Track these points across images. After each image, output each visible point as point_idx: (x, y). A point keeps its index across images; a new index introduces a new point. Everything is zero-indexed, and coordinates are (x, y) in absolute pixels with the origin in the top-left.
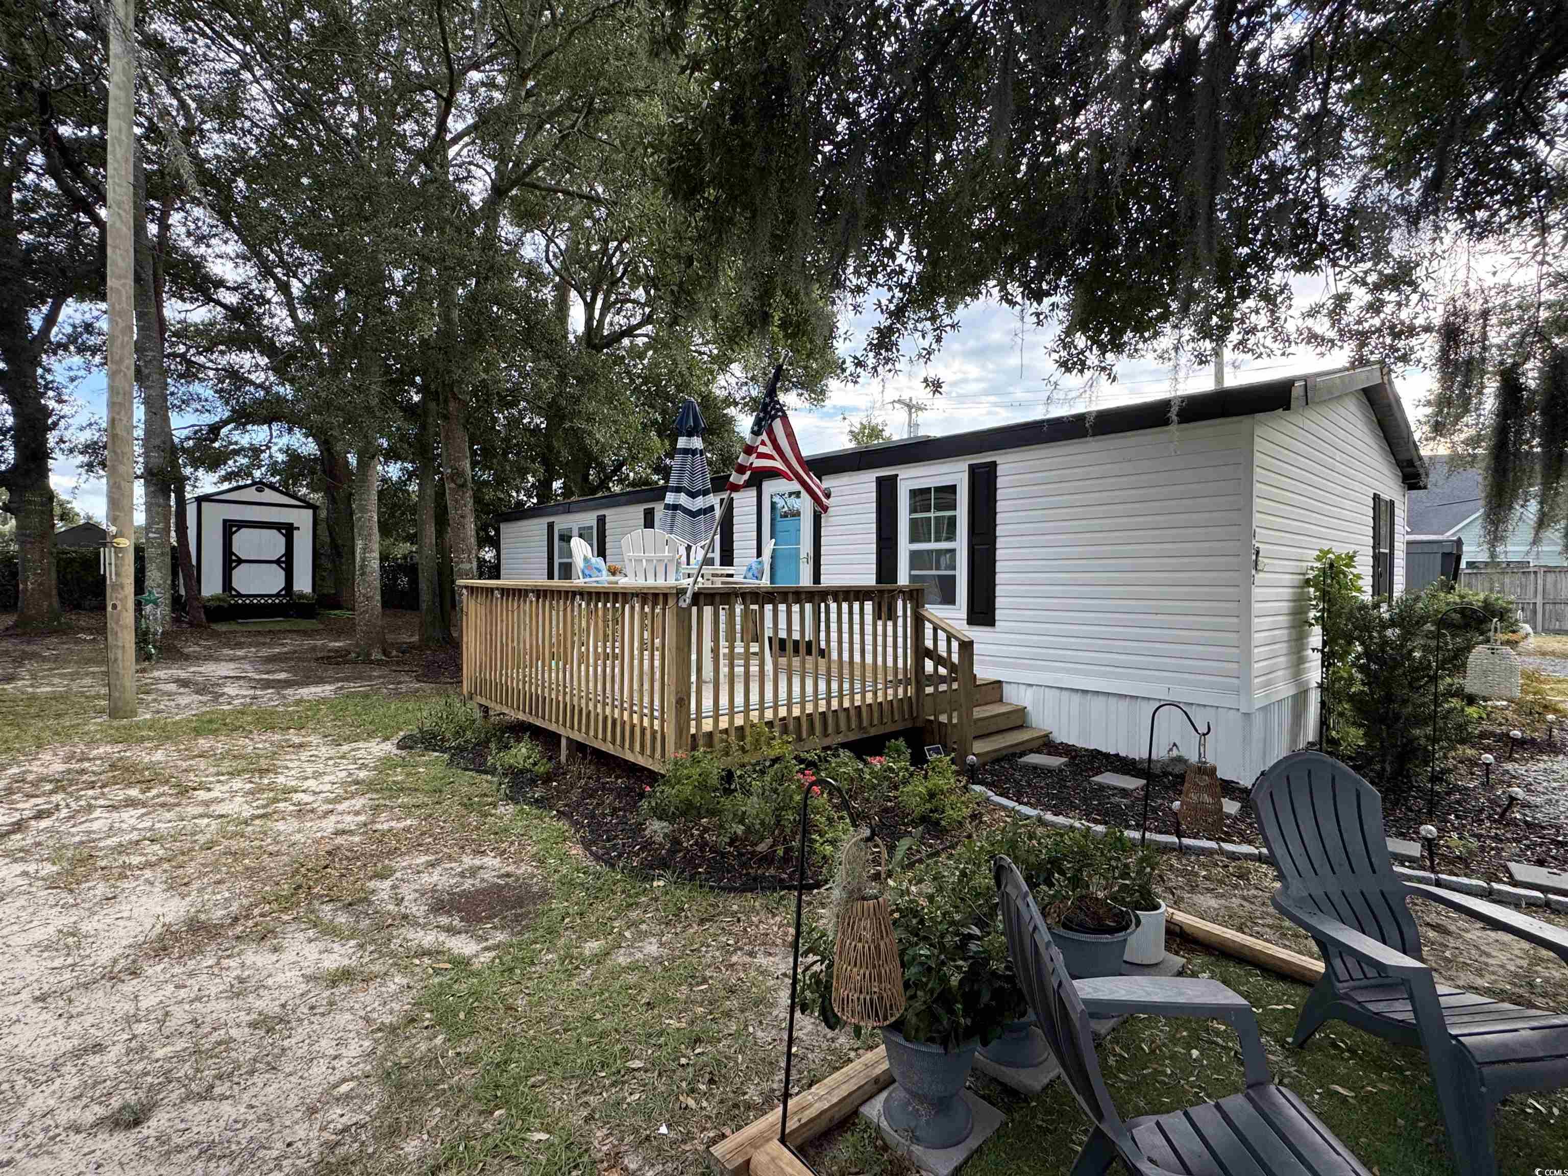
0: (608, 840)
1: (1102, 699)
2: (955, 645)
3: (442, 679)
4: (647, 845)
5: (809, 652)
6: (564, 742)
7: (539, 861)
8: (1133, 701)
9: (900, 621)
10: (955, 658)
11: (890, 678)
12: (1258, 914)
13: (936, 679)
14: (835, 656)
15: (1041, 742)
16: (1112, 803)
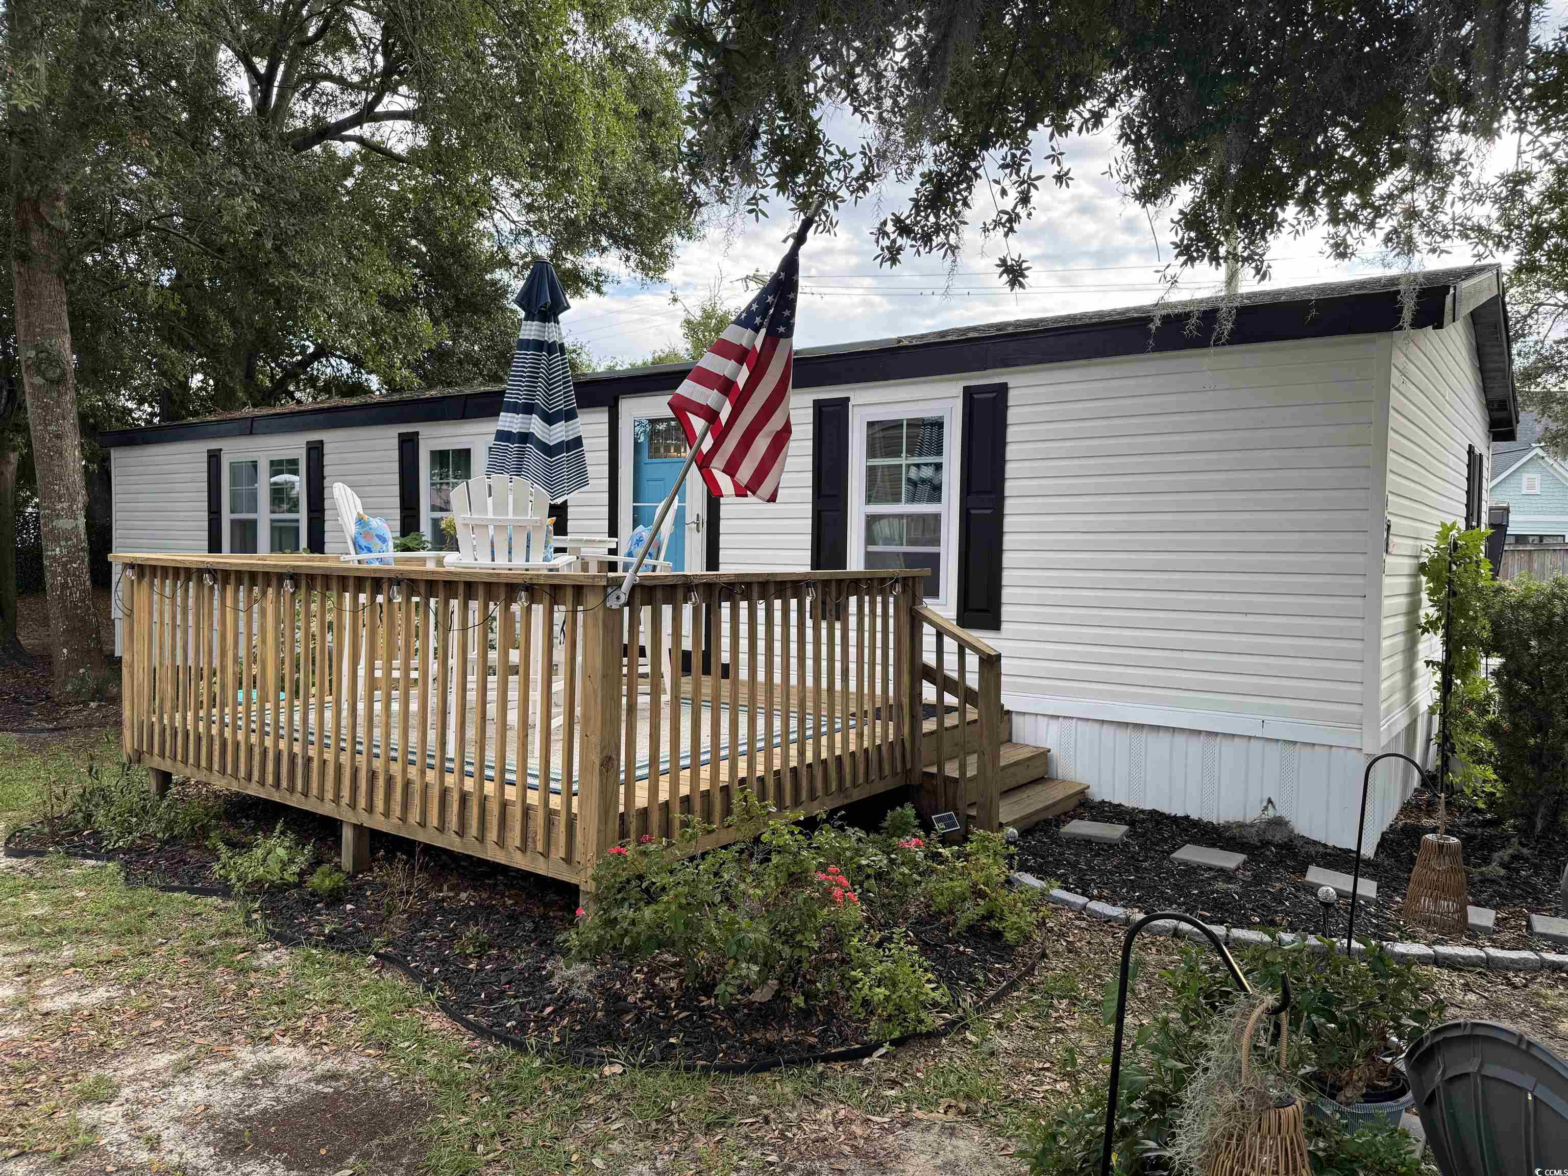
0: (490, 1000)
1: (1165, 737)
2: (972, 661)
3: (32, 723)
4: (563, 1004)
5: (707, 671)
6: (347, 834)
7: (380, 1046)
8: (1211, 740)
9: (853, 621)
10: (973, 681)
11: (853, 709)
13: (938, 710)
14: (744, 674)
15: (1075, 802)
16: (1217, 892)
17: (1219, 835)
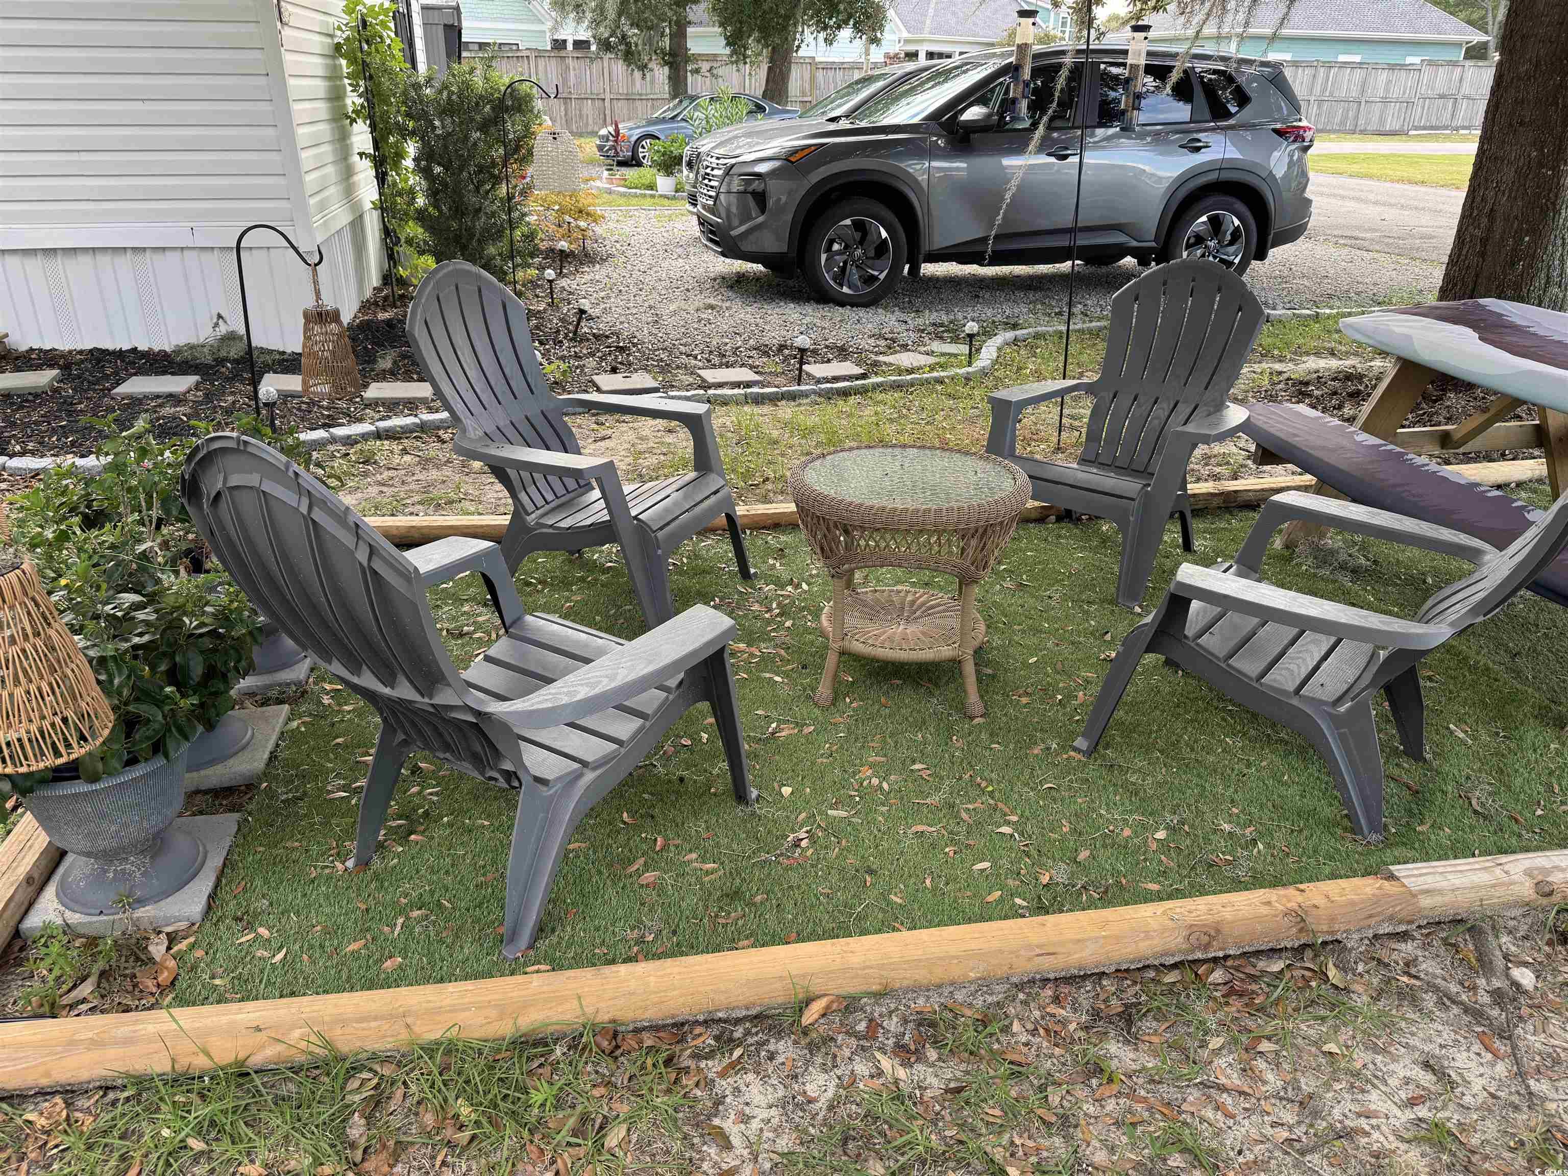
1: (85, 260)
12: (402, 495)
16: (164, 418)
17: (171, 362)
